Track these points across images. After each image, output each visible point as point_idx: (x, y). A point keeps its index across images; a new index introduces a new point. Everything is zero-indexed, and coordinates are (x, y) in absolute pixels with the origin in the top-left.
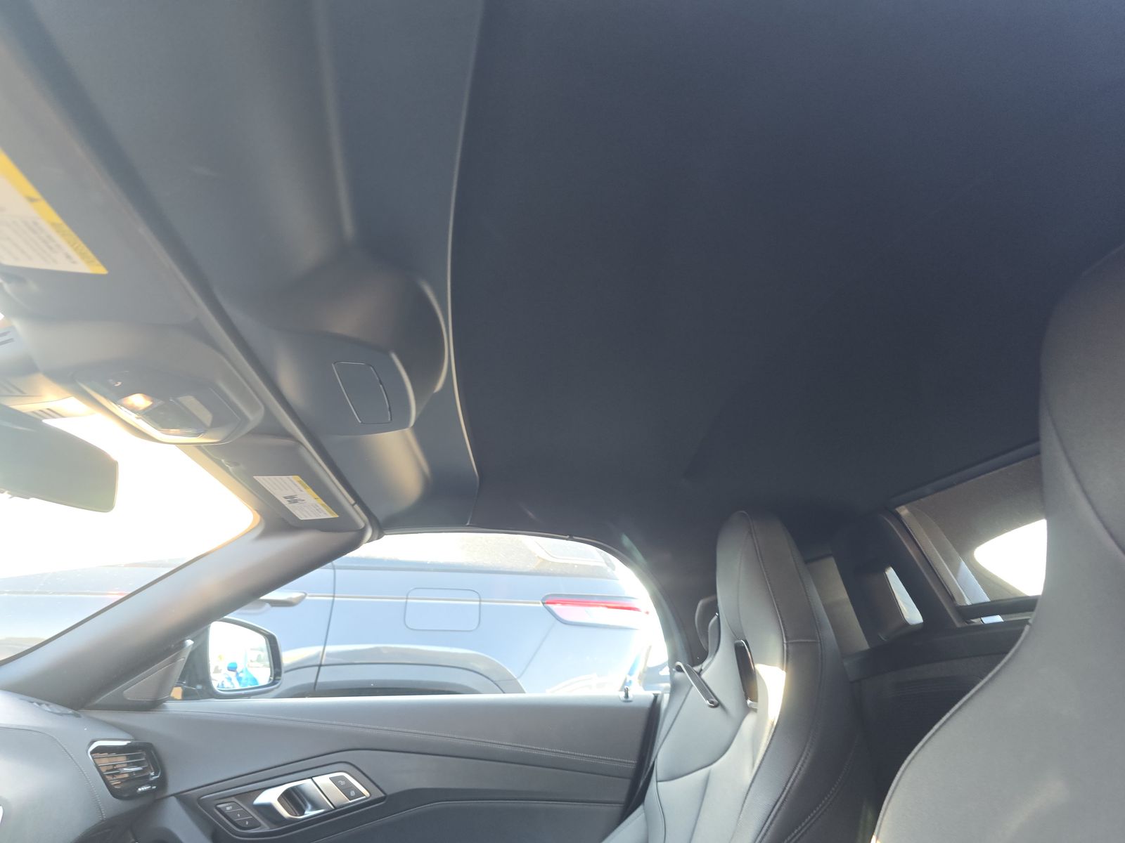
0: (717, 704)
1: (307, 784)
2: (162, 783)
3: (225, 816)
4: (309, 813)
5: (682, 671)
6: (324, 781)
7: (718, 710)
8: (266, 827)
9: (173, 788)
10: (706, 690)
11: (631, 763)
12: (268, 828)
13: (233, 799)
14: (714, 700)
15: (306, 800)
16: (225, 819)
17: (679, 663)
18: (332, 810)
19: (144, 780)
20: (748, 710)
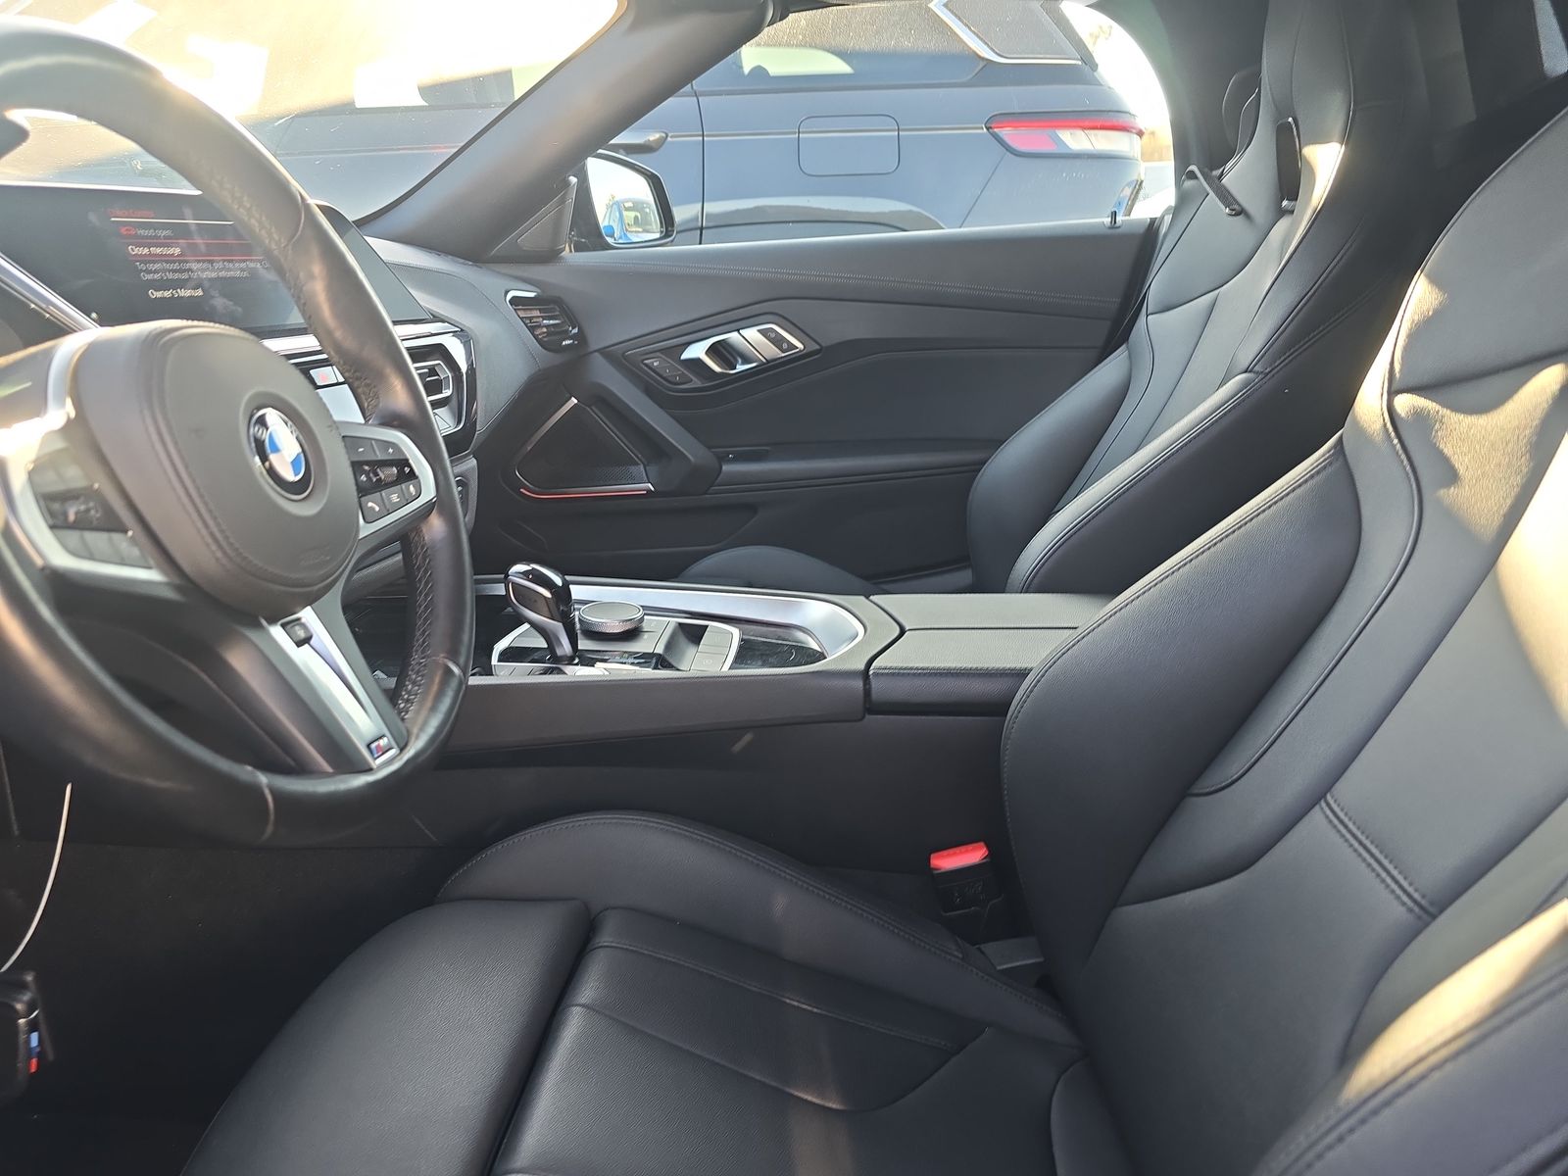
0: (1240, 212)
1: (733, 337)
2: (581, 338)
3: (654, 371)
4: (740, 368)
5: (1196, 178)
6: (752, 334)
7: (1240, 218)
8: (697, 383)
9: (595, 343)
10: (1226, 197)
11: (1114, 301)
12: (699, 382)
13: (658, 354)
14: (1236, 207)
15: (736, 355)
16: (652, 373)
17: (1192, 168)
18: (765, 364)
19: (566, 335)
20: (1282, 213)
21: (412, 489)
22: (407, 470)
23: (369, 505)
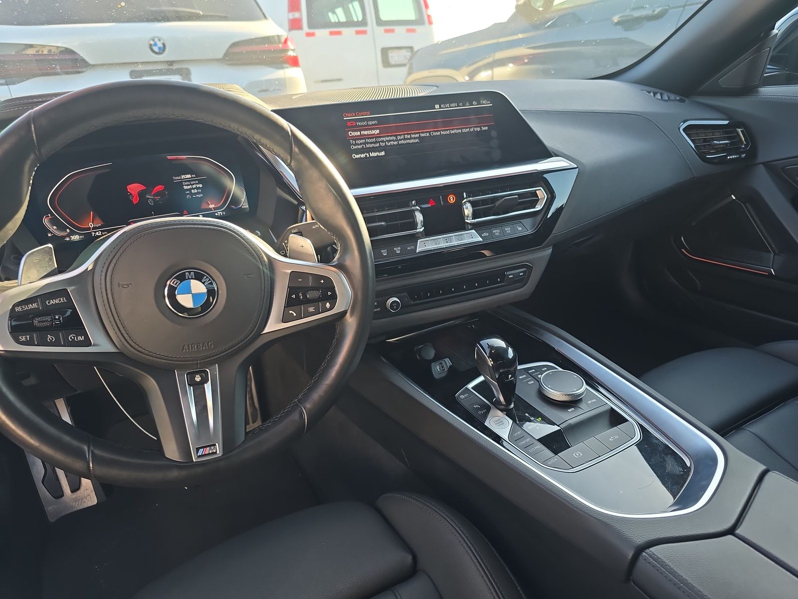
9: (762, 158)
21: (328, 305)
22: (329, 293)
23: (290, 312)
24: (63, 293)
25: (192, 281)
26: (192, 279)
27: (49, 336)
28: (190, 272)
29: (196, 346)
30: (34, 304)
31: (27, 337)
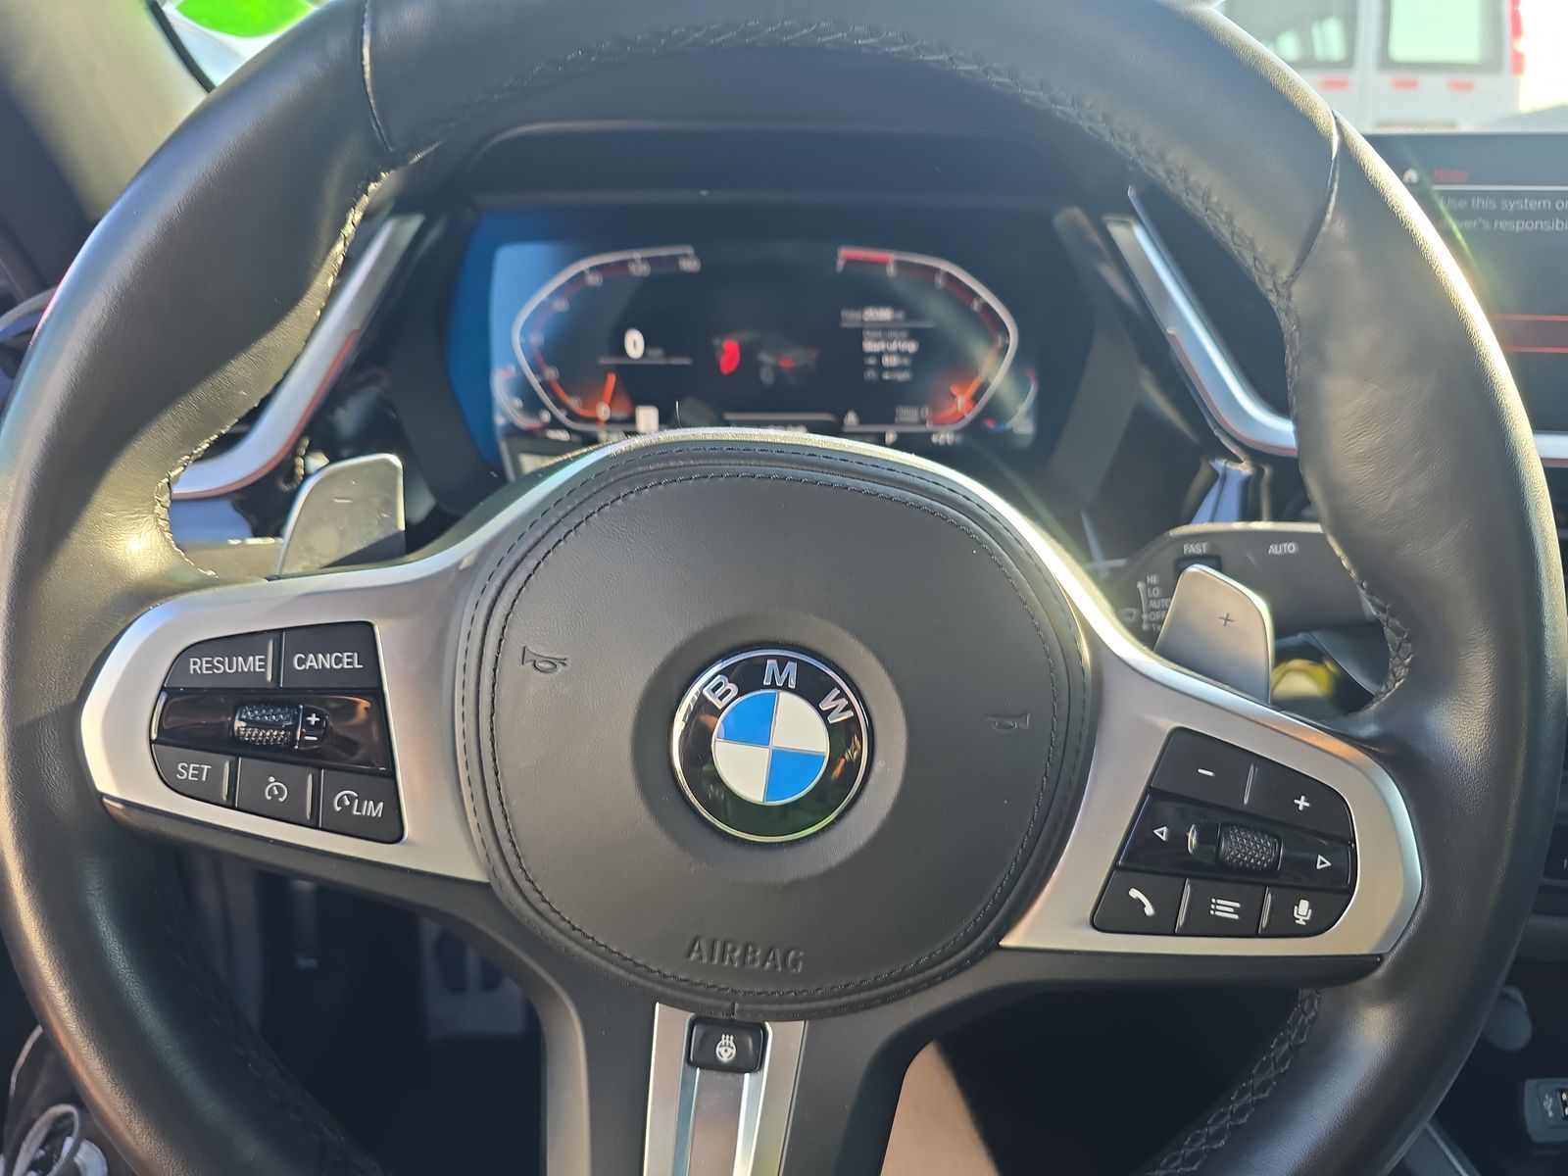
21: (1303, 911)
22: (1322, 863)
23: (1134, 893)
24: (360, 636)
25: (784, 697)
26: (785, 688)
27: (272, 779)
28: (782, 662)
29: (737, 953)
30: (251, 658)
31: (201, 770)
